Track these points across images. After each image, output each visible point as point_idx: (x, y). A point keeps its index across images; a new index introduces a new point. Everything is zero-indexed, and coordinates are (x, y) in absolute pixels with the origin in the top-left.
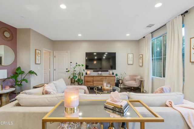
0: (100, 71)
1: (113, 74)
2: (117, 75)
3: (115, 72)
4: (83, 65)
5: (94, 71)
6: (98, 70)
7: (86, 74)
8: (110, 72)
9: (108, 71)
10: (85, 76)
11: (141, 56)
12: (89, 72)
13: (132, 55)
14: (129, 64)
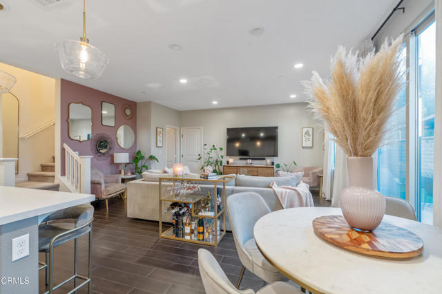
1: (273, 163)
2: (278, 166)
3: (276, 160)
5: (240, 159)
7: (228, 163)
8: (267, 161)
9: (264, 159)
10: (225, 166)
12: (232, 160)
13: (310, 130)
14: (303, 147)
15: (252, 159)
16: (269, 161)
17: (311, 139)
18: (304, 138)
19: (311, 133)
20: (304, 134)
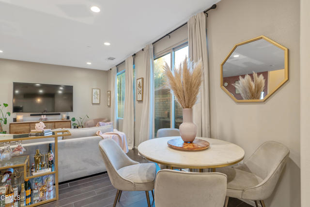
0: (44, 115)
1: (68, 118)
2: (74, 119)
3: (71, 115)
4: (6, 105)
5: (31, 115)
6: (41, 113)
7: (15, 120)
8: (62, 116)
9: (59, 114)
10: (10, 124)
11: (109, 92)
12: (20, 117)
13: (98, 91)
14: (93, 104)
15: (47, 115)
16: (64, 115)
17: (99, 98)
18: (93, 96)
19: (99, 93)
20: (93, 93)
